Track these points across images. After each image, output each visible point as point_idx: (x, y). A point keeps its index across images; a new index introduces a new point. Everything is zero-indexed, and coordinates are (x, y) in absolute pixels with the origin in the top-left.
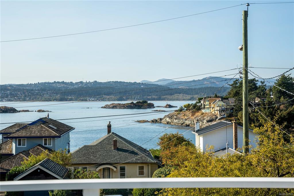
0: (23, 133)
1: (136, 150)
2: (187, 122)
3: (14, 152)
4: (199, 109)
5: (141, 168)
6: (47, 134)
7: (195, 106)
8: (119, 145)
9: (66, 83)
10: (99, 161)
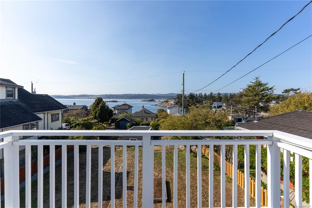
0: (119, 108)
1: (150, 113)
2: (165, 106)
3: (117, 113)
4: (168, 102)
5: (152, 118)
6: (126, 108)
7: (167, 101)
8: (146, 112)
9: (131, 94)
10: (140, 116)
